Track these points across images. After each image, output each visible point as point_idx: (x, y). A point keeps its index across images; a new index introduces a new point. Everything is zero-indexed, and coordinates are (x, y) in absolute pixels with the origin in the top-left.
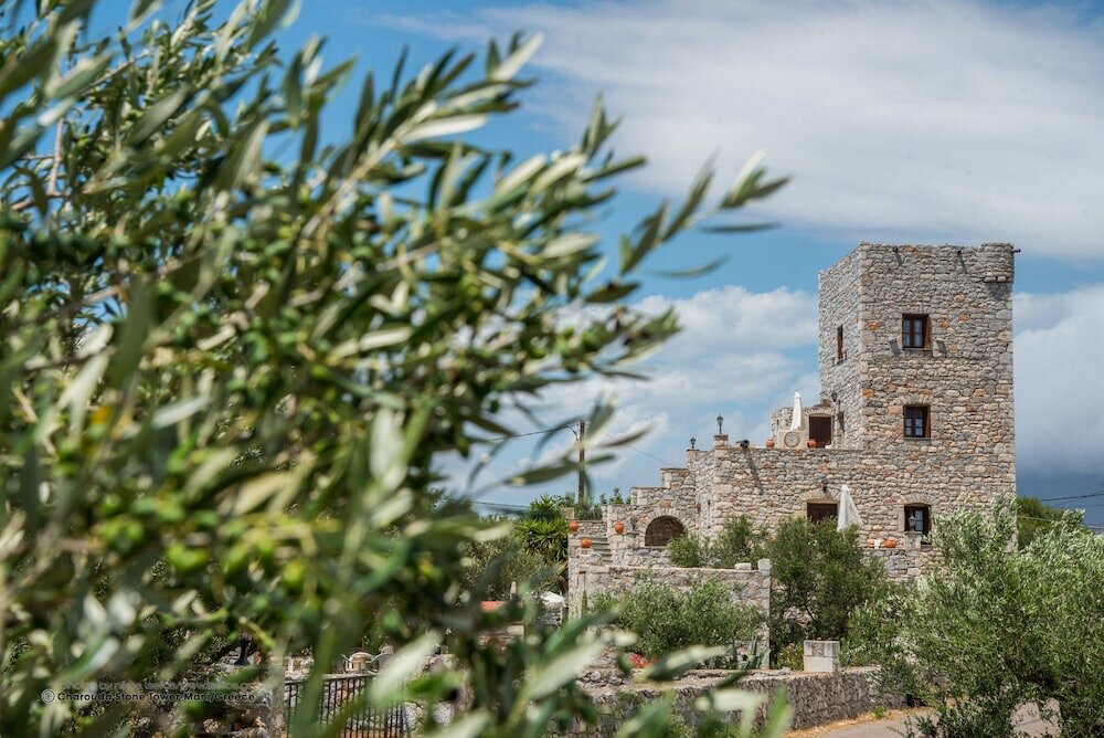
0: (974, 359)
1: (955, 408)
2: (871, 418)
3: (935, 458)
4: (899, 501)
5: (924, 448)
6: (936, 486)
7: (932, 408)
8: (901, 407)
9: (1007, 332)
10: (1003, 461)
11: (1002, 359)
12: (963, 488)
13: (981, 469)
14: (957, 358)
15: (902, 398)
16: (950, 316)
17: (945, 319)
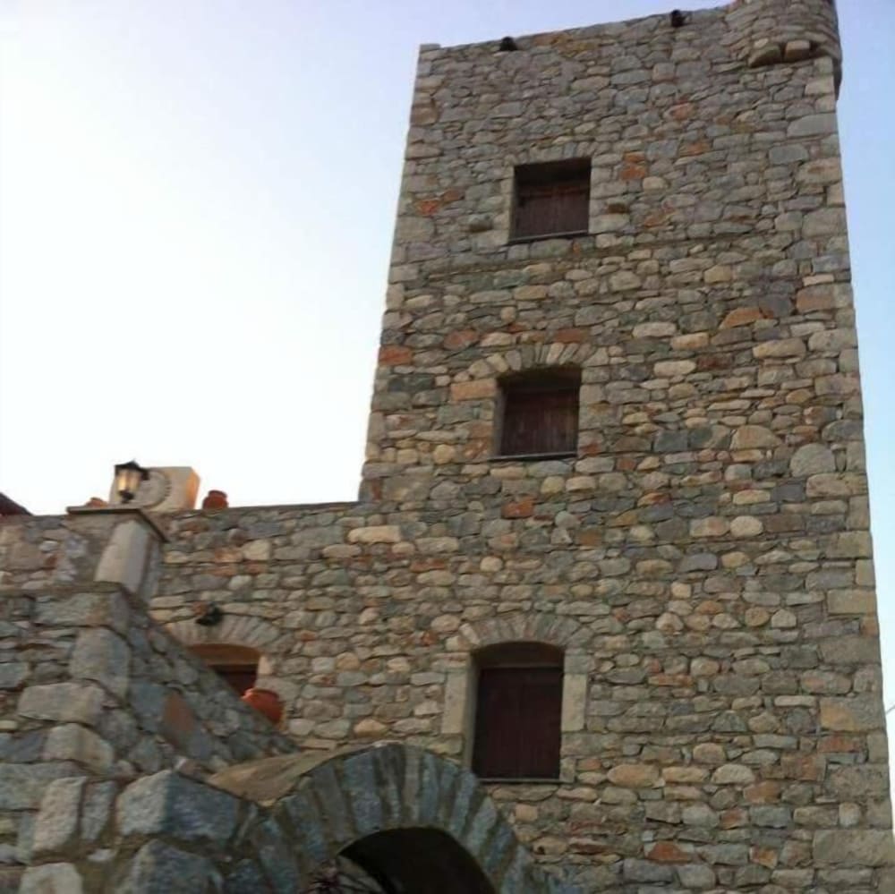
0: (723, 236)
1: (659, 367)
2: (394, 418)
3: (587, 506)
4: (453, 642)
5: (551, 485)
6: (583, 589)
7: (585, 375)
8: (491, 384)
9: (826, 163)
10: (821, 497)
11: (812, 225)
12: (679, 589)
13: (747, 526)
14: (673, 243)
15: (495, 359)
16: (650, 155)
17: (637, 161)
